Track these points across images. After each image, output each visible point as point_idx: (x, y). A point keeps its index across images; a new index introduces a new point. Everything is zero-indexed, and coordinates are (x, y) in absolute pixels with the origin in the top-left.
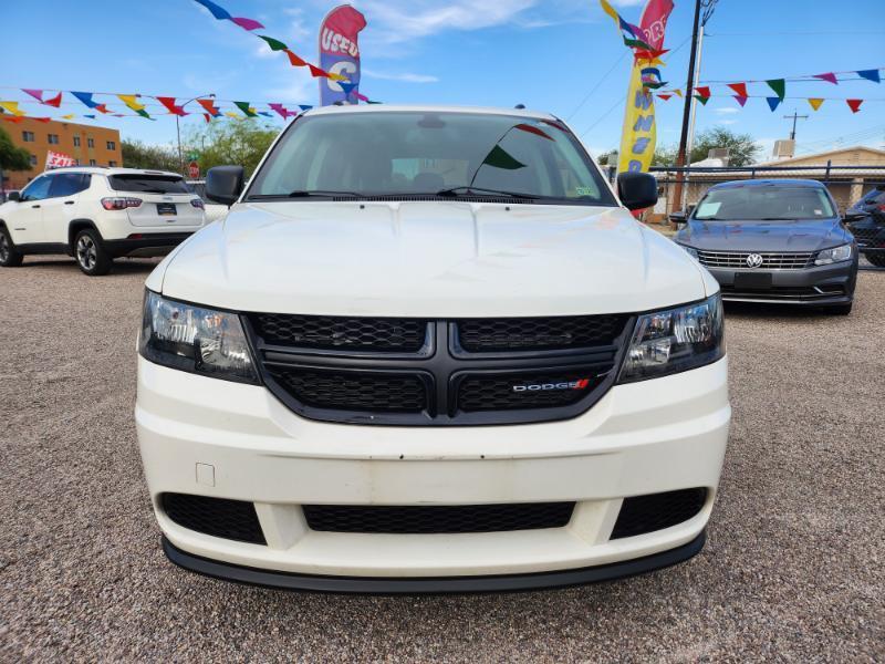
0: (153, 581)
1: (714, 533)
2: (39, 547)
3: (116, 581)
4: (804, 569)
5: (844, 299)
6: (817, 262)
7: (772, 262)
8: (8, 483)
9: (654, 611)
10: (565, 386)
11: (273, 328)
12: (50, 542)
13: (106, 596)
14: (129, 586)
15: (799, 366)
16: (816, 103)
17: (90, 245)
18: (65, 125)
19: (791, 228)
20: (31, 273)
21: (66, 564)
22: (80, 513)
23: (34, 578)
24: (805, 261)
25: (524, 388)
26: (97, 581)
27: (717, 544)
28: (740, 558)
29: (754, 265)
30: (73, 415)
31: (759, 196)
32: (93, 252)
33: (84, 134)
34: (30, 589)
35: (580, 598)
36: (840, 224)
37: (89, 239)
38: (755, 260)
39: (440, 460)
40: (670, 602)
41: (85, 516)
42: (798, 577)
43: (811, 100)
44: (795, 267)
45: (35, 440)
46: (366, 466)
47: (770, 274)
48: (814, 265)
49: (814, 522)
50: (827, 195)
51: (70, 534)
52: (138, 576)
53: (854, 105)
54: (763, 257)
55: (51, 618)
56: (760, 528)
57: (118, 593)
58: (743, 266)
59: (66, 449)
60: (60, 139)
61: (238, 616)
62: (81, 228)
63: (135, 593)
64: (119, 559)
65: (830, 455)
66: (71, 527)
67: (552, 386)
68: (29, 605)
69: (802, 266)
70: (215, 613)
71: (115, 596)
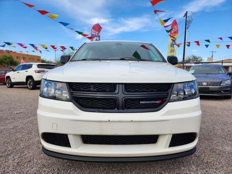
0: (40, 162)
1: (199, 151)
2: (9, 153)
3: (29, 162)
4: (225, 161)
5: (230, 94)
6: (221, 84)
7: (209, 84)
8: (3, 137)
9: (182, 171)
10: (155, 102)
11: (75, 87)
12: (12, 152)
13: (26, 166)
14: (32, 163)
15: (219, 110)
16: (218, 46)
17: (31, 82)
18: (27, 55)
19: (214, 76)
20: (15, 89)
21: (16, 157)
22: (21, 145)
23: (7, 161)
24: (218, 84)
25: (143, 102)
26: (24, 162)
27: (199, 154)
28: (206, 158)
29: (205, 85)
30: (22, 121)
31: (204, 68)
32: (32, 84)
33: (32, 57)
34: (5, 163)
35: (161, 168)
36: (227, 75)
37: (31, 80)
38: (205, 84)
39: (120, 122)
40: (187, 169)
41: (23, 145)
42: (224, 163)
43: (217, 45)
44: (215, 86)
45: (11, 127)
46: (99, 123)
47: (209, 88)
48: (221, 85)
49: (227, 149)
50: (223, 68)
51: (18, 150)
52: (35, 160)
53: (228, 46)
54: (207, 83)
55: (10, 171)
56: (212, 150)
57: (29, 165)
58: (201, 86)
59: (19, 129)
60: (26, 58)
61: (62, 171)
62: (29, 78)
63: (34, 165)
64: (31, 156)
65: (230, 132)
66: (19, 148)
67: (151, 102)
68: (4, 168)
69: (217, 85)
70: (56, 170)
71: (28, 166)
